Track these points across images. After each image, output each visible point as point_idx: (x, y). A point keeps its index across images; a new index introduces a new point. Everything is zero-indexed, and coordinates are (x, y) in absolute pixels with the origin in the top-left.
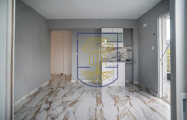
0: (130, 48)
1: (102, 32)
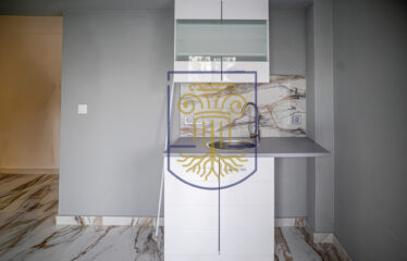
0: (301, 85)
1: (178, 15)
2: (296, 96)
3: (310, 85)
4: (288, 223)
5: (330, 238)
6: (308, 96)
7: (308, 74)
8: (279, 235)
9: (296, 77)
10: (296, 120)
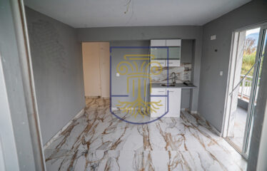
2: (188, 70)
3: (193, 67)
4: (184, 109)
5: (196, 112)
6: (192, 70)
7: (193, 63)
8: (181, 112)
9: (188, 64)
10: (187, 78)
